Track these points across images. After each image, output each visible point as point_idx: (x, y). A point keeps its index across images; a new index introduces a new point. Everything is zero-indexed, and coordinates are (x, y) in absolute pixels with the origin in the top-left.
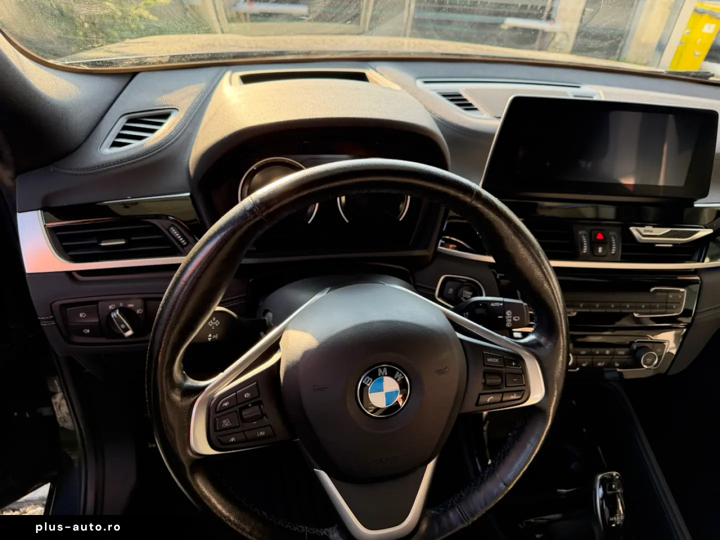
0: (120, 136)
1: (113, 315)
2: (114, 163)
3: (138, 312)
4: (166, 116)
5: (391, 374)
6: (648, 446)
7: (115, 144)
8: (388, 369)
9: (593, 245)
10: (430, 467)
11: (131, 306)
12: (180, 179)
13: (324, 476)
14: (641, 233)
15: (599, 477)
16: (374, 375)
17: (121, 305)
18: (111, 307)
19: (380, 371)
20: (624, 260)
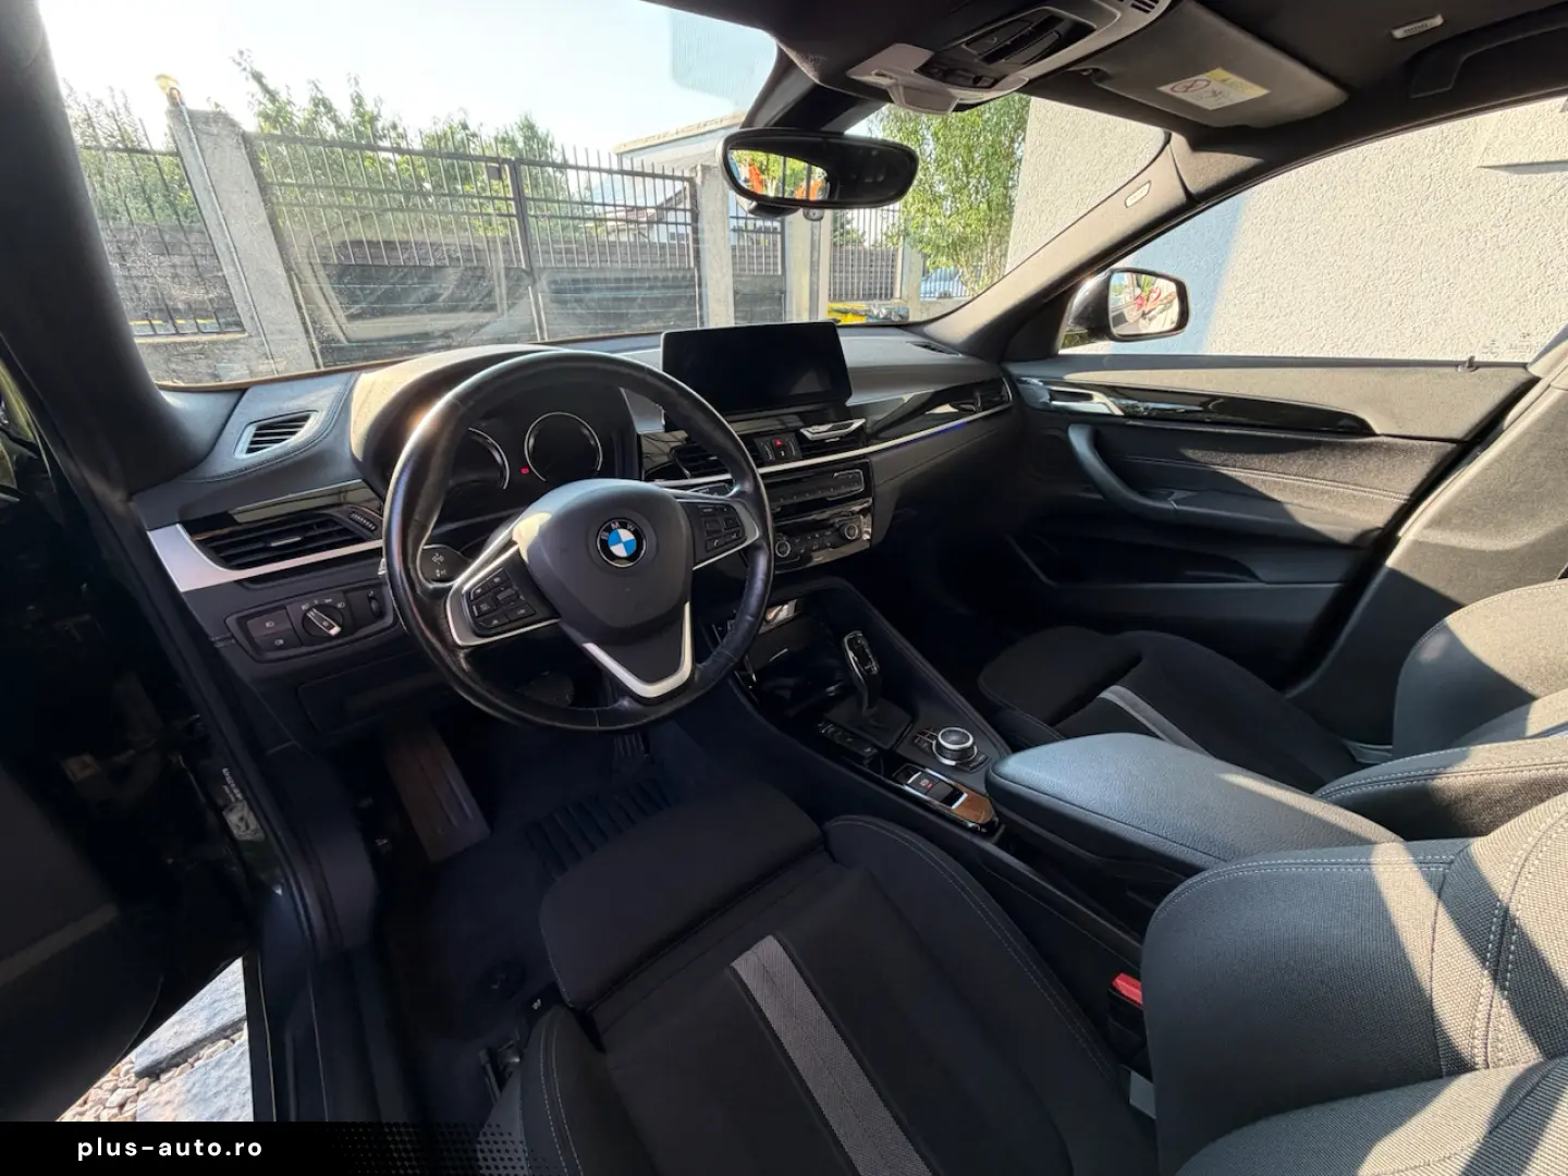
0: (253, 443)
1: (311, 615)
2: (255, 466)
3: (339, 606)
4: (305, 419)
5: (624, 526)
6: (882, 618)
7: (250, 451)
8: (620, 523)
9: (776, 450)
10: (687, 607)
11: (327, 601)
12: (347, 468)
13: (592, 648)
14: (811, 433)
15: (846, 640)
16: (609, 530)
17: (316, 602)
18: (304, 607)
19: (613, 525)
20: (805, 458)
